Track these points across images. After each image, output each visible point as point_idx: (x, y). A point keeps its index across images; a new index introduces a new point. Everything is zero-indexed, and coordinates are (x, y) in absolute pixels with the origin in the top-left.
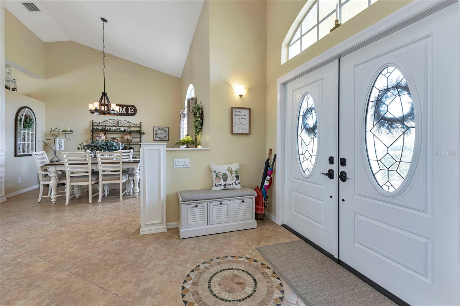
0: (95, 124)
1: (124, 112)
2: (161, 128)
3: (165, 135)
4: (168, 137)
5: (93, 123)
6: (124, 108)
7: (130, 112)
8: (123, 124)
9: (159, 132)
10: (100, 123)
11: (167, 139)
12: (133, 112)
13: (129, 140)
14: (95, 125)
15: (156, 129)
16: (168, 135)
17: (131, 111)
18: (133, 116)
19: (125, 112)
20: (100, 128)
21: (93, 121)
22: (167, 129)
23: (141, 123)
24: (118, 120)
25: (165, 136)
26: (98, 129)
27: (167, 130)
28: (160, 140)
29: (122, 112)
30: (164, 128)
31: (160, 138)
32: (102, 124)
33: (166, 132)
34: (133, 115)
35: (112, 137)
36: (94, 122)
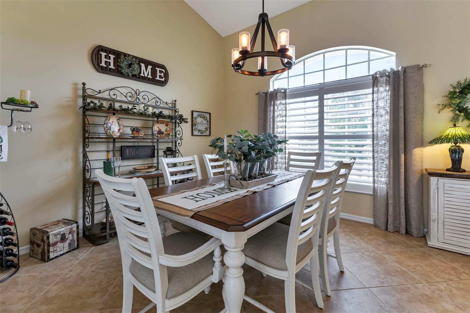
0: (89, 92)
1: (148, 75)
2: (201, 114)
3: (206, 126)
4: (209, 129)
5: (84, 89)
6: (150, 67)
7: (158, 78)
8: (147, 98)
9: (199, 120)
10: (100, 92)
11: (207, 133)
12: (163, 79)
13: (163, 133)
14: (91, 97)
15: (195, 114)
16: (209, 127)
17: (160, 76)
18: (163, 86)
19: (150, 76)
20: (106, 104)
21: (84, 84)
22: (208, 115)
23: (175, 101)
24: (138, 91)
25: (206, 128)
26: (101, 106)
27: (208, 119)
28: (199, 134)
29: (146, 76)
30: (205, 114)
31: (199, 130)
32: (105, 95)
33: (207, 122)
34: (162, 84)
35: (132, 127)
36: (87, 87)
